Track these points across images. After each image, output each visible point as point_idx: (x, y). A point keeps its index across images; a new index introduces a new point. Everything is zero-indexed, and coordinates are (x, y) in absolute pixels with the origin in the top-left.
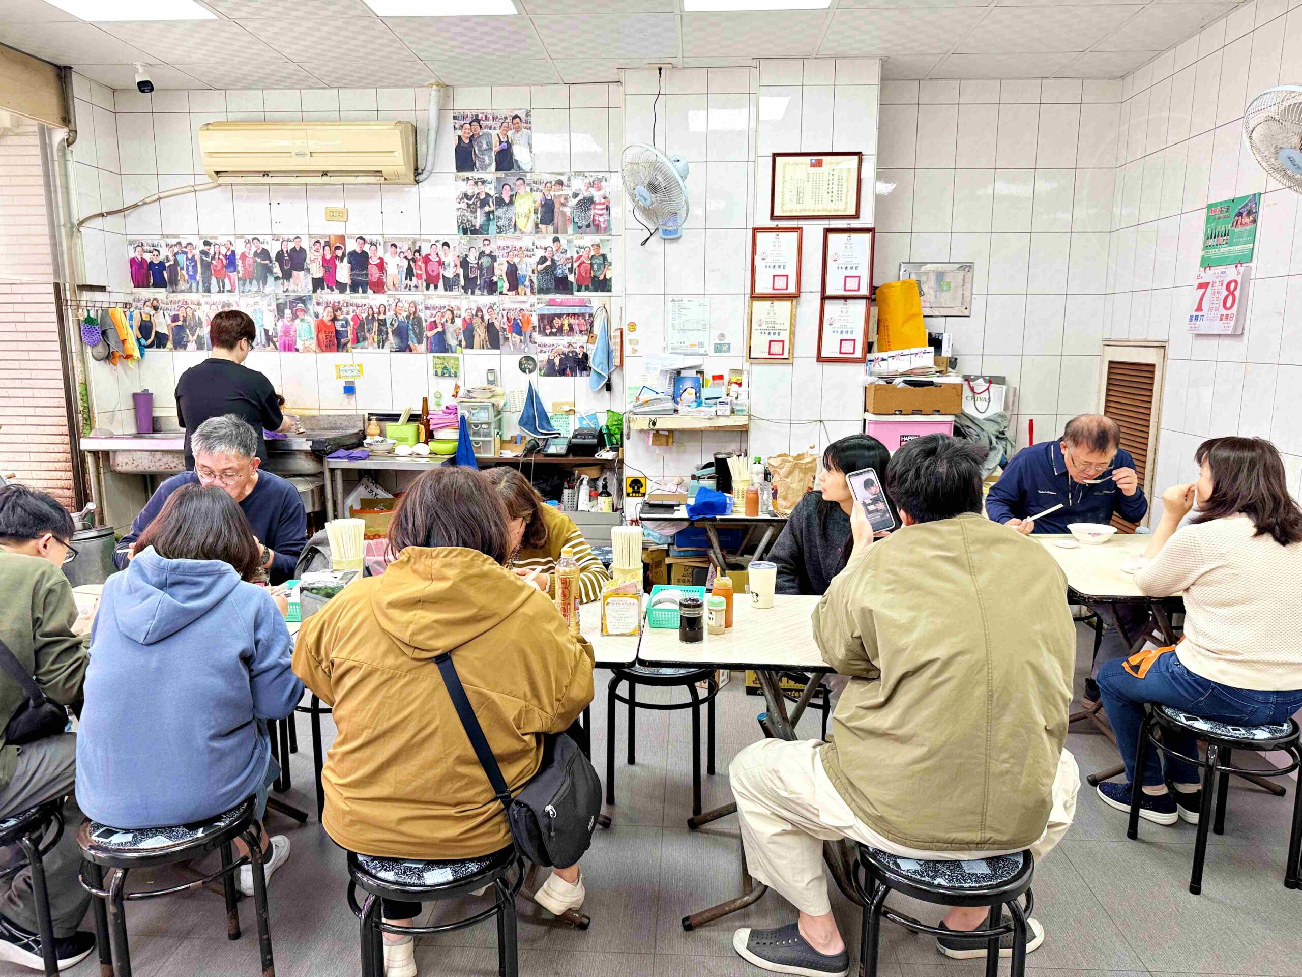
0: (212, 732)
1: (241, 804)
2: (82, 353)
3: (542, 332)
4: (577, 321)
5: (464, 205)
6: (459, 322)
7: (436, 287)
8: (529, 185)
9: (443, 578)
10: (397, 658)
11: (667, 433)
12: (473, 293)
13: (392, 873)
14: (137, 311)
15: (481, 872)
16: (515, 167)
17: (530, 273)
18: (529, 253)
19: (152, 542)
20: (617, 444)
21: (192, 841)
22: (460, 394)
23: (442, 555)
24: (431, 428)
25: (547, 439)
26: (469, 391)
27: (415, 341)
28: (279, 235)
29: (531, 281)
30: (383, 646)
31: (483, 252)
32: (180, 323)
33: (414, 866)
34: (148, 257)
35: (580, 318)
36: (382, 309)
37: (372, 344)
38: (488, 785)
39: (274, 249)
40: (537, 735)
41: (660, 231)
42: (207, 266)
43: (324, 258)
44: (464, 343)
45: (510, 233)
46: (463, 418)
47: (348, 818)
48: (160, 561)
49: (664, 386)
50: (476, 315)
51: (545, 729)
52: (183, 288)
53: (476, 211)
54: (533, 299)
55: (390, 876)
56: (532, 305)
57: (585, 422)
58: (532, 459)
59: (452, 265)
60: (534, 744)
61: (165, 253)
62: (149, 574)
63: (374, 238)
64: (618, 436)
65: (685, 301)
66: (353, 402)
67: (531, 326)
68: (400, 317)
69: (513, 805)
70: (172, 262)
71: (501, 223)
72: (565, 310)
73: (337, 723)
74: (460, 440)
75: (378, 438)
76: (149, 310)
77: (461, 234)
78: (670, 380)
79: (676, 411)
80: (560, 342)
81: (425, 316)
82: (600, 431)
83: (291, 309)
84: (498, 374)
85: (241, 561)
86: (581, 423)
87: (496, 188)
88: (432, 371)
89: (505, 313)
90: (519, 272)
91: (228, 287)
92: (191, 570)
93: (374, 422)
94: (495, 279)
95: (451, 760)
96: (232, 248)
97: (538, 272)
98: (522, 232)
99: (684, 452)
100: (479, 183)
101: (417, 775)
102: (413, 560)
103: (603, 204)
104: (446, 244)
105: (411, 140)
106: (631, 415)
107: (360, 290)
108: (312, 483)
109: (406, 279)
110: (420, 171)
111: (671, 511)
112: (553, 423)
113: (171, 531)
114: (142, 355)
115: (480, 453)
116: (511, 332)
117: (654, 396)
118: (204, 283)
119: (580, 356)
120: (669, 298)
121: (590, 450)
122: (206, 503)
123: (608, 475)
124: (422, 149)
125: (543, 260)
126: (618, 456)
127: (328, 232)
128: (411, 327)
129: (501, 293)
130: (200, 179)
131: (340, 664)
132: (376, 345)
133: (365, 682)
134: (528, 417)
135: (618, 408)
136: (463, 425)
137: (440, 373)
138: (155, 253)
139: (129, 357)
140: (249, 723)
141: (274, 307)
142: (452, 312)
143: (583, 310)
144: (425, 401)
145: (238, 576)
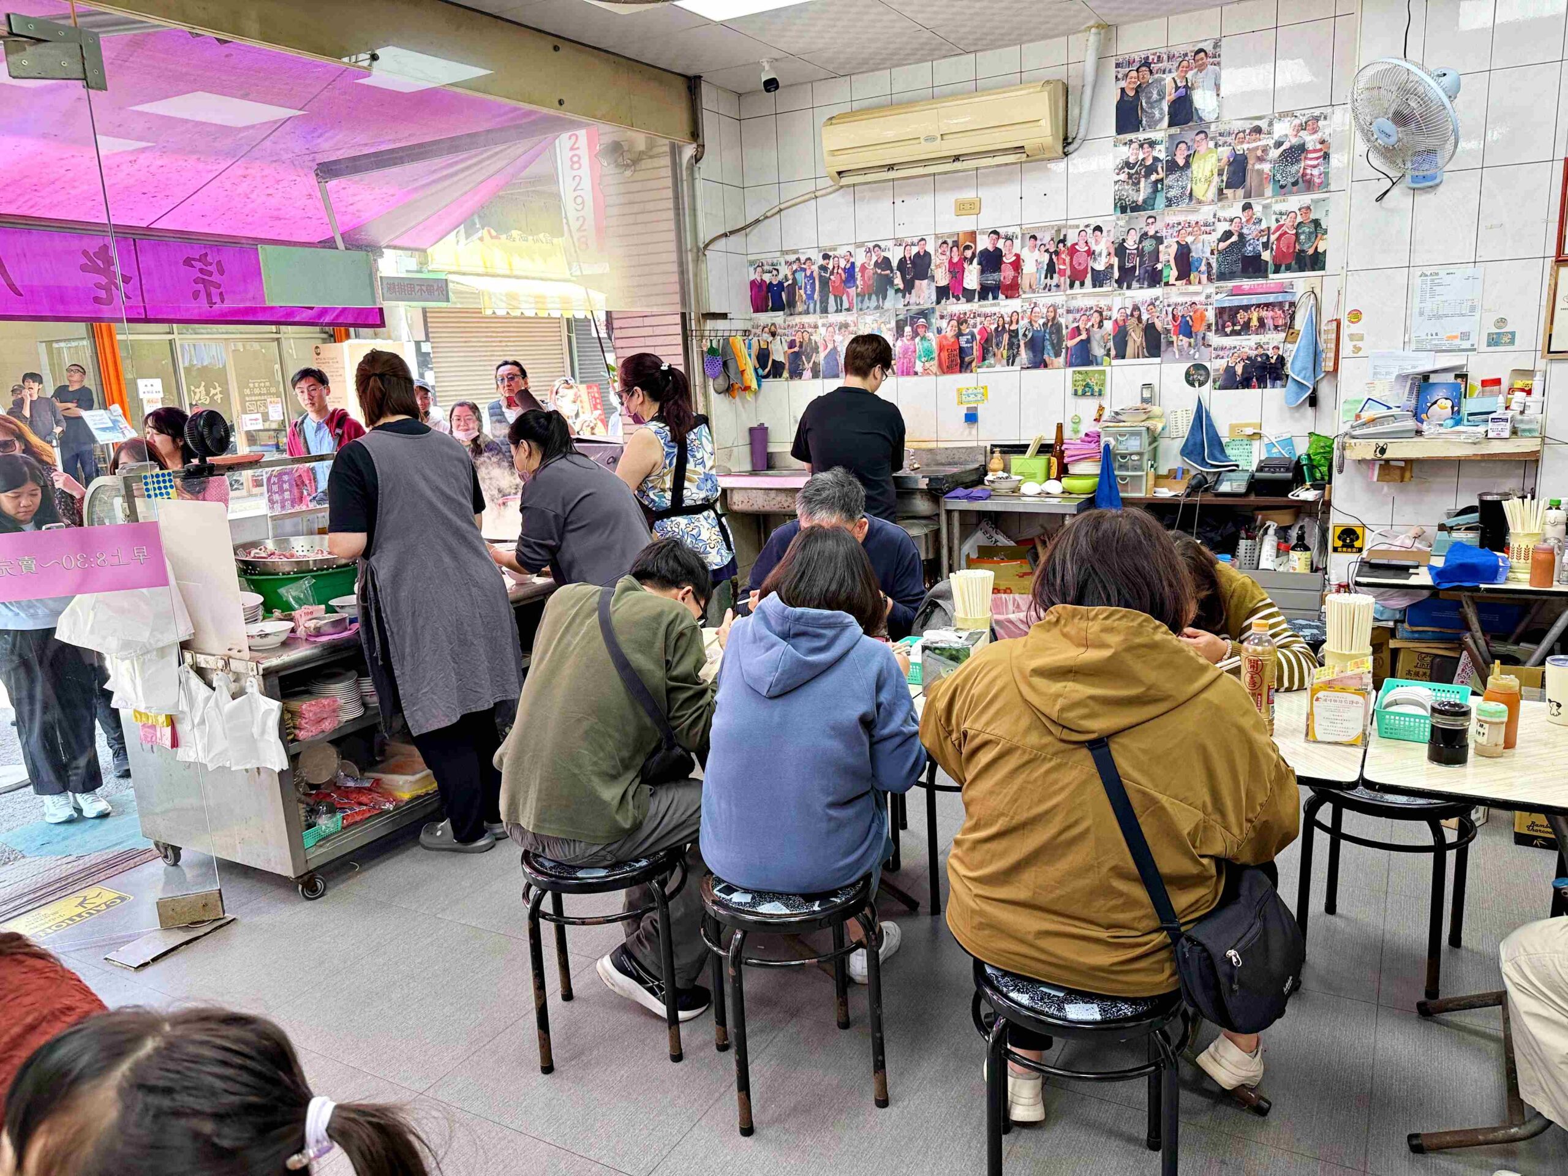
0: (830, 799)
1: (858, 882)
2: (705, 386)
3: (1221, 331)
4: (1271, 314)
5: (1123, 177)
6: (1108, 325)
7: (1082, 284)
8: (1212, 139)
9: (1103, 645)
10: (1041, 736)
11: (1402, 464)
12: (1129, 287)
13: (1027, 996)
14: (756, 339)
15: (1136, 1017)
16: (1195, 118)
17: (1208, 254)
18: (1208, 229)
19: (776, 587)
20: (1323, 479)
21: (808, 914)
22: (1105, 417)
23: (1101, 617)
24: (1066, 460)
25: (1220, 473)
26: (1117, 413)
27: (1052, 353)
28: (902, 240)
29: (1209, 265)
30: (1025, 722)
31: (1146, 234)
32: (796, 349)
33: (1053, 993)
34: (767, 278)
35: (1276, 309)
36: (1015, 317)
37: (1000, 361)
38: (1151, 910)
39: (895, 256)
40: (1218, 860)
41: (1408, 177)
42: (825, 282)
43: (950, 262)
44: (1113, 353)
45: (1183, 206)
46: (1107, 446)
47: (978, 919)
48: (785, 609)
49: (1401, 398)
50: (1132, 315)
51: (1230, 854)
52: (800, 310)
53: (1139, 183)
54: (1211, 289)
55: (1024, 999)
56: (1208, 297)
57: (1275, 450)
58: (1198, 499)
59: (1104, 253)
60: (1213, 870)
61: (785, 271)
62: (773, 623)
63: (1010, 231)
64: (1325, 469)
65: (1442, 273)
66: (974, 431)
67: (1204, 324)
68: (1036, 326)
69: (1183, 940)
70: (790, 282)
71: (1171, 194)
72: (1254, 300)
73: (967, 805)
74: (1101, 476)
75: (1001, 474)
76: (767, 337)
77: (1119, 214)
78: (1411, 389)
79: (1419, 433)
80: (1244, 343)
81: (1066, 321)
82: (1298, 461)
83: (912, 325)
84: (1157, 389)
85: (864, 611)
86: (1269, 451)
87: (1167, 148)
88: (1070, 390)
89: (1170, 309)
90: (1193, 254)
91: (846, 305)
92: (816, 621)
93: (997, 455)
94: (1159, 266)
95: (1105, 869)
96: (852, 260)
97: (1219, 252)
98: (1199, 202)
99: (1428, 491)
100: (1146, 146)
101: (1061, 882)
102: (1063, 622)
103: (1321, 150)
104: (1098, 228)
105: (1061, 104)
106: (1347, 439)
107: (990, 296)
108: (926, 526)
109: (1046, 278)
110: (1070, 140)
111: (1404, 575)
112: (1228, 451)
113: (795, 576)
114: (759, 386)
115: (1126, 491)
116: (1177, 334)
117: (1384, 411)
118: (821, 303)
119: (1273, 361)
120: (1418, 272)
121: (1282, 487)
122: (830, 544)
123: (1306, 522)
124: (1074, 112)
125: (1228, 235)
126: (1323, 496)
127: (956, 229)
128: (1048, 337)
129: (1167, 284)
130: (822, 183)
131: (974, 737)
132: (1005, 362)
133: (1002, 762)
134: (1195, 444)
135: (1326, 429)
136: (1108, 457)
137: (1080, 392)
138: (775, 272)
139: (747, 388)
140: (867, 793)
141: (893, 324)
142: (1101, 314)
143: (1280, 298)
144: (1060, 427)
145: (860, 630)
